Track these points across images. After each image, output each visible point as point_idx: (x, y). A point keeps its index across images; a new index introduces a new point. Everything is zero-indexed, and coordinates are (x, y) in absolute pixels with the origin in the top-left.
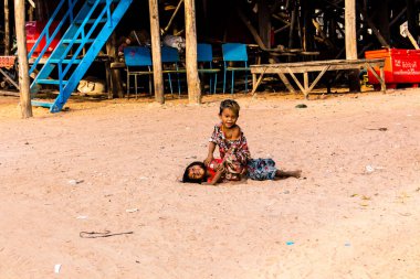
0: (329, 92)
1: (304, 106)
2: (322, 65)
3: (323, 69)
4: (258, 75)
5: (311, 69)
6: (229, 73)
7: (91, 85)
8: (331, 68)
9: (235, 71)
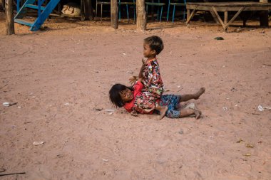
0: (245, 26)
1: (221, 39)
2: (239, 6)
3: (240, 10)
4: (191, 11)
5: (230, 9)
6: (172, 6)
7: (71, 9)
8: (246, 9)
9: (176, 6)
